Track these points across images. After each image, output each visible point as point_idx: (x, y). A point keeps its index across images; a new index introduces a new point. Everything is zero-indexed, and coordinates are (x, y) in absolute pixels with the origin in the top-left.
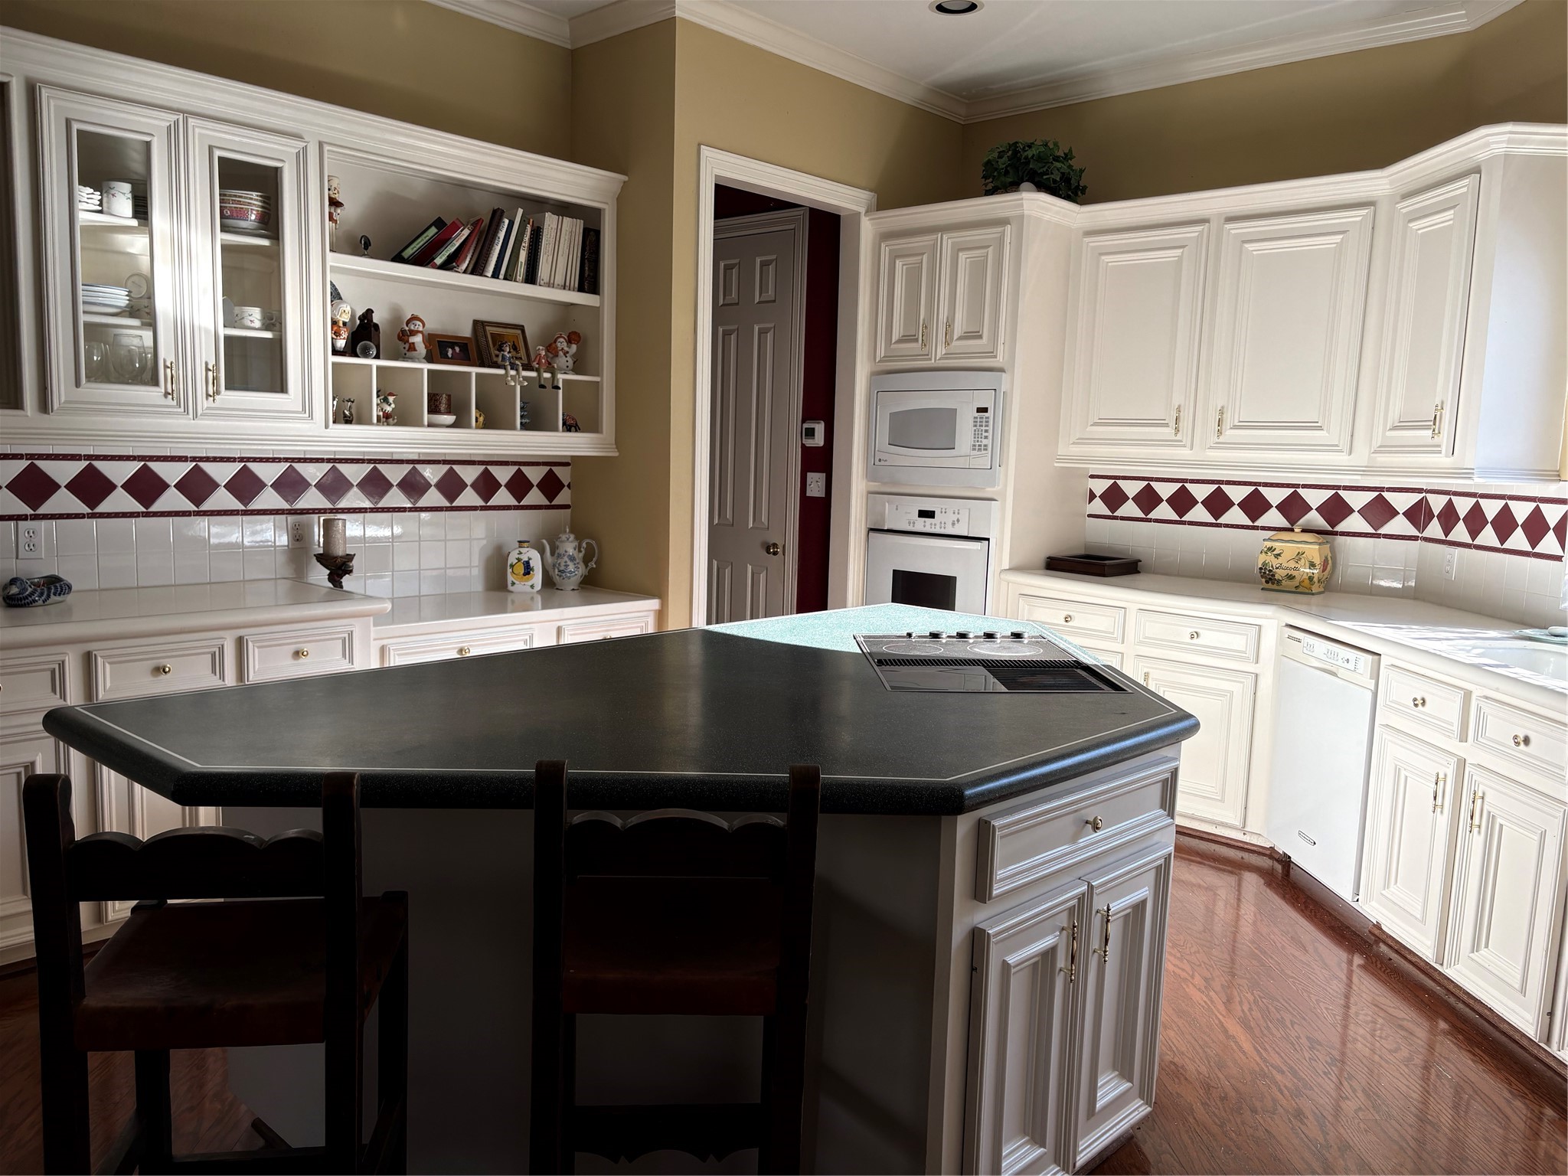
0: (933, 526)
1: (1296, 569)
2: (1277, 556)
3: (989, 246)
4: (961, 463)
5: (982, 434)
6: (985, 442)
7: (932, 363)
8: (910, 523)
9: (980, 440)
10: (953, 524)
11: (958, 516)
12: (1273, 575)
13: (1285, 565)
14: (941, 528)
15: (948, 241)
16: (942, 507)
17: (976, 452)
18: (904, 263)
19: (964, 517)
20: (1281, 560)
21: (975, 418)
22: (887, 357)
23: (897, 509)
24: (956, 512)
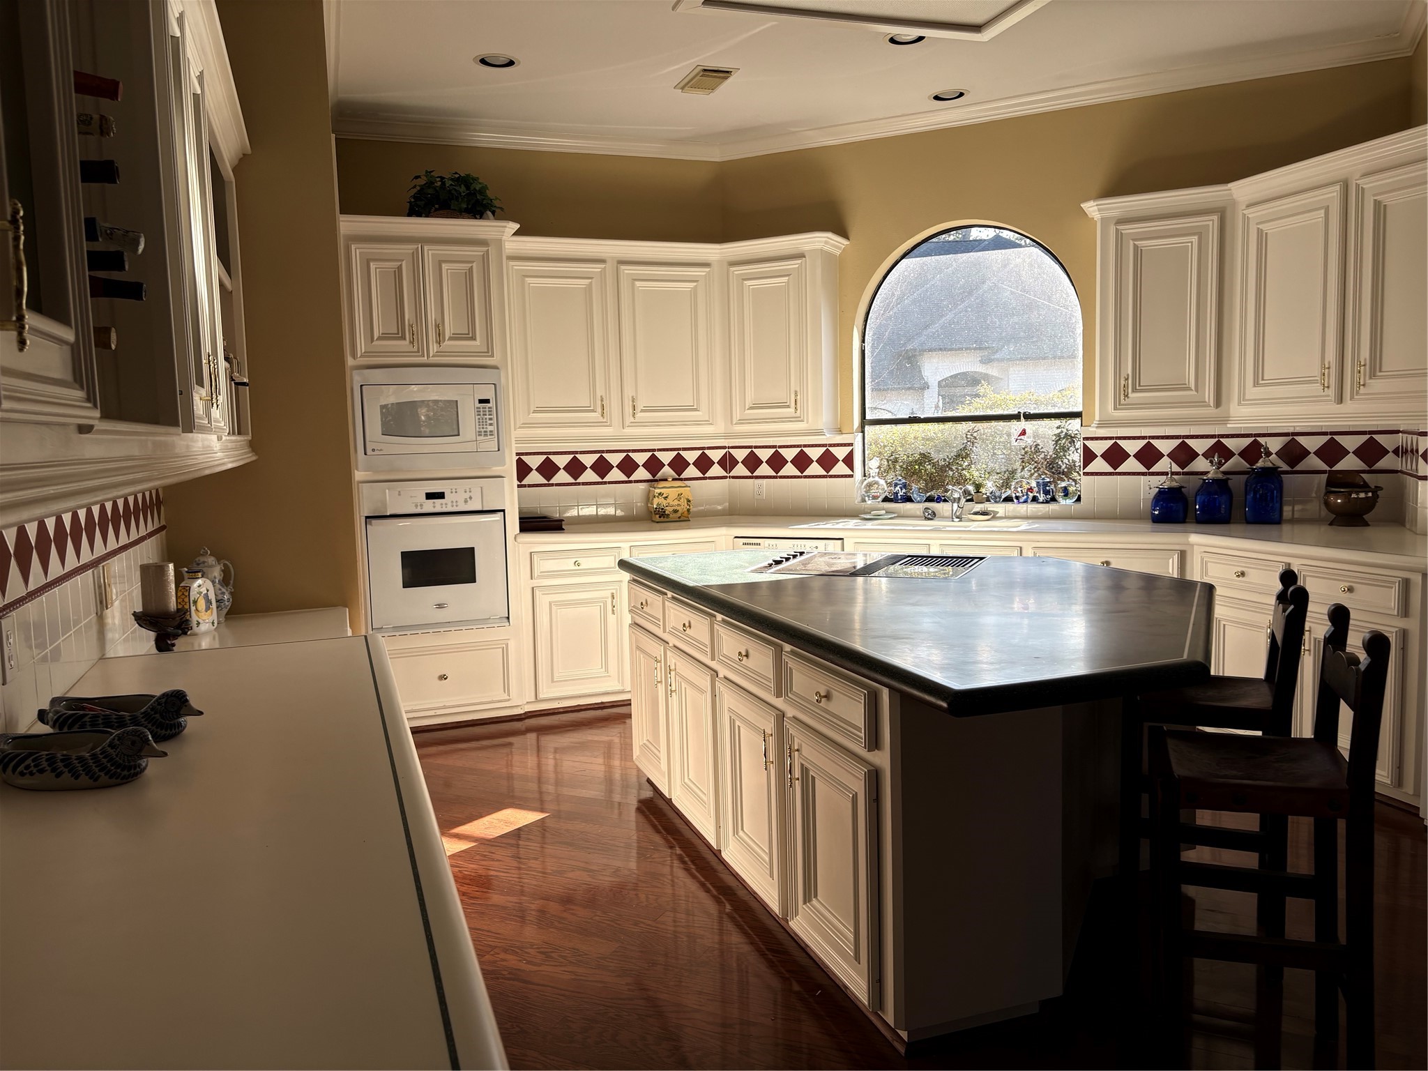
0: (444, 506)
1: (679, 505)
2: (666, 497)
3: (473, 262)
4: (471, 447)
5: (486, 422)
6: (490, 428)
7: (424, 360)
8: (416, 506)
9: (485, 427)
10: (466, 501)
11: (471, 494)
12: (665, 512)
13: (671, 503)
14: (453, 506)
15: (430, 252)
16: (451, 487)
17: (482, 438)
18: (377, 266)
19: (476, 494)
20: (668, 500)
21: (477, 408)
22: (367, 352)
23: (399, 495)
24: (468, 490)
